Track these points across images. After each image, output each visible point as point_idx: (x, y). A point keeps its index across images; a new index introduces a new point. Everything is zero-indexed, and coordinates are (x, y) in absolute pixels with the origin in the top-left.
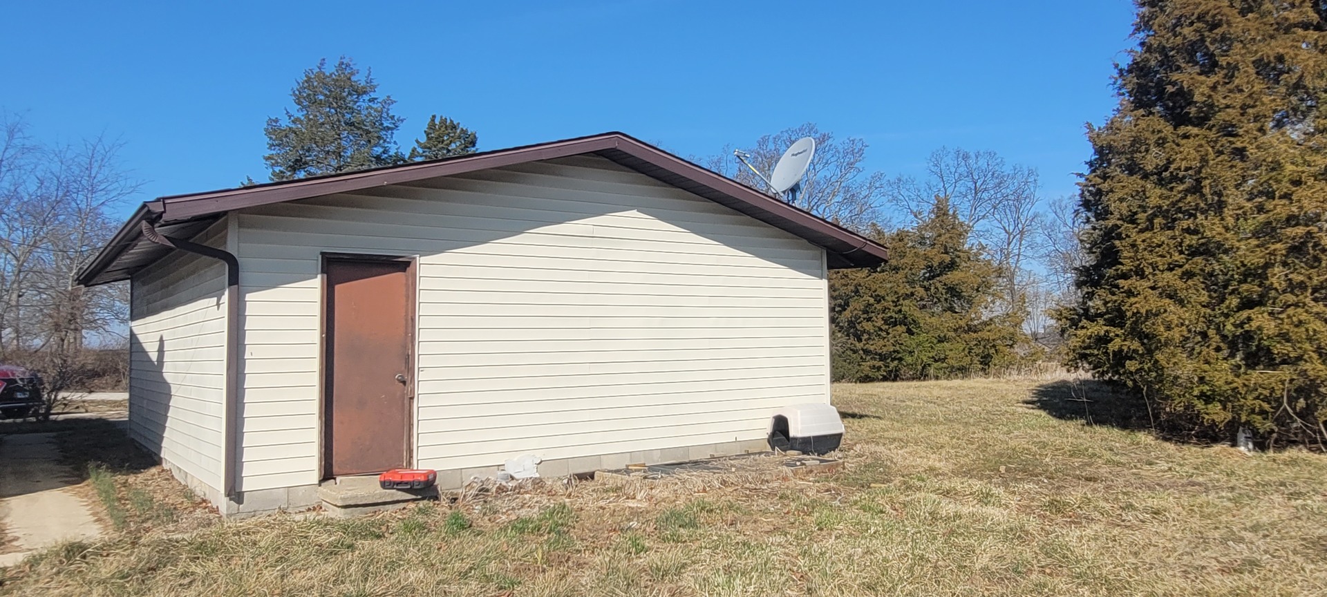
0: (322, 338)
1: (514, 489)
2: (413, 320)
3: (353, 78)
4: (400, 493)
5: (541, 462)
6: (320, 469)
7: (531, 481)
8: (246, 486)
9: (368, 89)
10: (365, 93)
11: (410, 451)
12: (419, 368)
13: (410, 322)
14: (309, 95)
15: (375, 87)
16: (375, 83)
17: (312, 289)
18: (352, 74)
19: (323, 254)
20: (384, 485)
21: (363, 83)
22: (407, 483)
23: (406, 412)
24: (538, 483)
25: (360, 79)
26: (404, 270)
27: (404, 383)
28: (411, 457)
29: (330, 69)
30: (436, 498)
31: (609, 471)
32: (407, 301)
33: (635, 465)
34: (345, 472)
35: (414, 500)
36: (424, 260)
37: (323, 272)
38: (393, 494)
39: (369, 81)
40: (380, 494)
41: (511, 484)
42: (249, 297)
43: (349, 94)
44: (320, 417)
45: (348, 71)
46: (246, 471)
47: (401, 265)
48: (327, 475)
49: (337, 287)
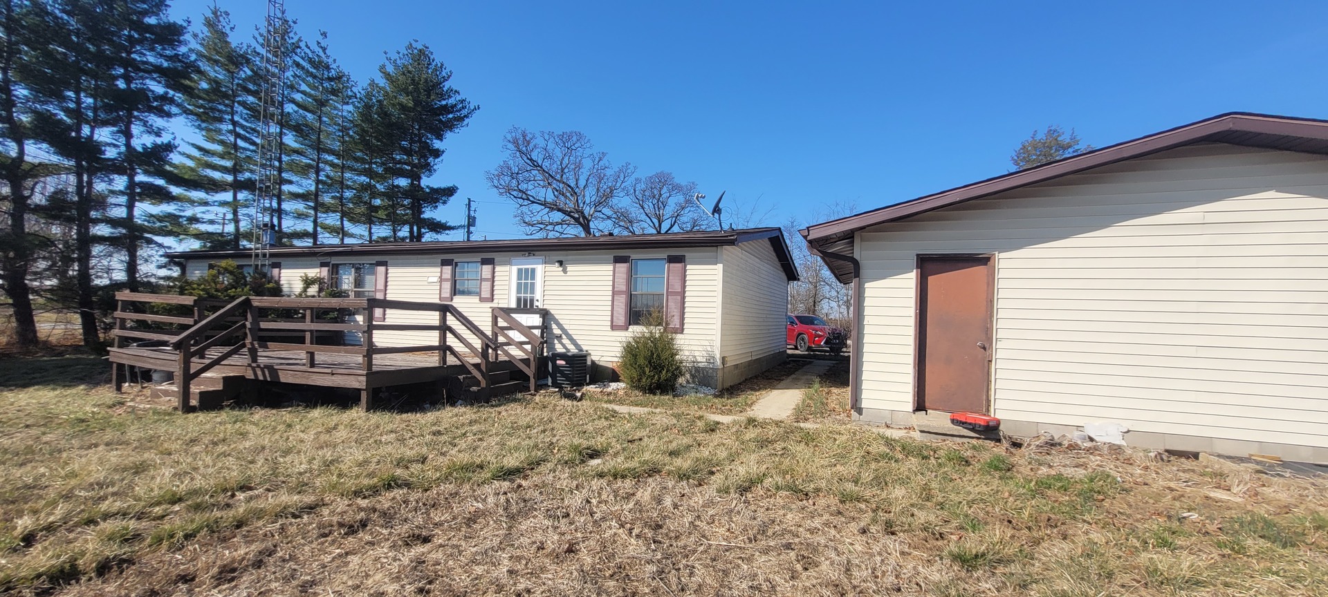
0: (916, 313)
1: (1088, 450)
2: (992, 301)
3: (1059, 139)
4: (965, 430)
5: (1128, 431)
6: (914, 403)
7: (1107, 445)
8: (864, 404)
9: (1072, 144)
10: (1070, 147)
11: (988, 401)
12: (997, 339)
13: (990, 302)
14: (1024, 157)
15: (1078, 141)
16: (1078, 138)
17: (910, 280)
18: (1058, 136)
19: (918, 255)
20: (953, 421)
21: (1068, 140)
22: (970, 424)
23: (986, 370)
24: (1115, 450)
25: (1065, 138)
26: (986, 264)
27: (984, 348)
28: (989, 405)
29: (1041, 136)
30: (999, 441)
31: (1219, 456)
32: (988, 287)
33: (1263, 457)
34: (934, 407)
35: (978, 438)
36: (1002, 255)
37: (917, 268)
38: (960, 430)
39: (1073, 138)
40: (948, 428)
41: (1088, 444)
42: (867, 285)
43: (1056, 150)
44: (915, 367)
45: (1056, 134)
46: (865, 395)
47: (985, 260)
48: (920, 406)
49: (931, 279)
